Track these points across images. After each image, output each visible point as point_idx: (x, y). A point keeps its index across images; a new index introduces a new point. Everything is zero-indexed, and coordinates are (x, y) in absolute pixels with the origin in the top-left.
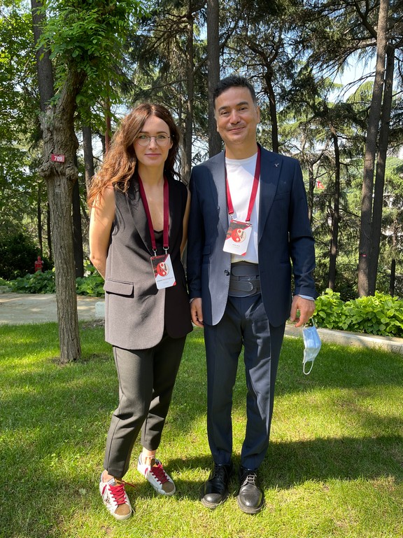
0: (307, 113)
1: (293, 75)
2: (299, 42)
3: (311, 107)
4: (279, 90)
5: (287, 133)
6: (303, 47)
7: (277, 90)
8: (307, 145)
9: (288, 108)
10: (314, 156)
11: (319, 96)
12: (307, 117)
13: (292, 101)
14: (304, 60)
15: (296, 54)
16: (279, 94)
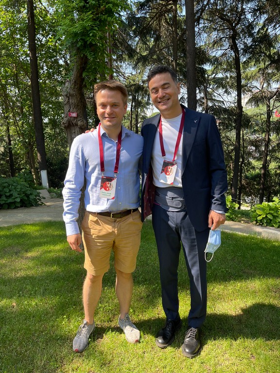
0: (265, 61)
1: (253, 34)
2: (257, 10)
3: (267, 56)
4: (242, 46)
5: (249, 77)
6: (260, 13)
7: (241, 46)
8: (265, 85)
9: (250, 58)
10: (270, 92)
11: (274, 48)
12: (264, 64)
13: (253, 53)
14: (261, 22)
15: (255, 19)
16: (242, 49)
